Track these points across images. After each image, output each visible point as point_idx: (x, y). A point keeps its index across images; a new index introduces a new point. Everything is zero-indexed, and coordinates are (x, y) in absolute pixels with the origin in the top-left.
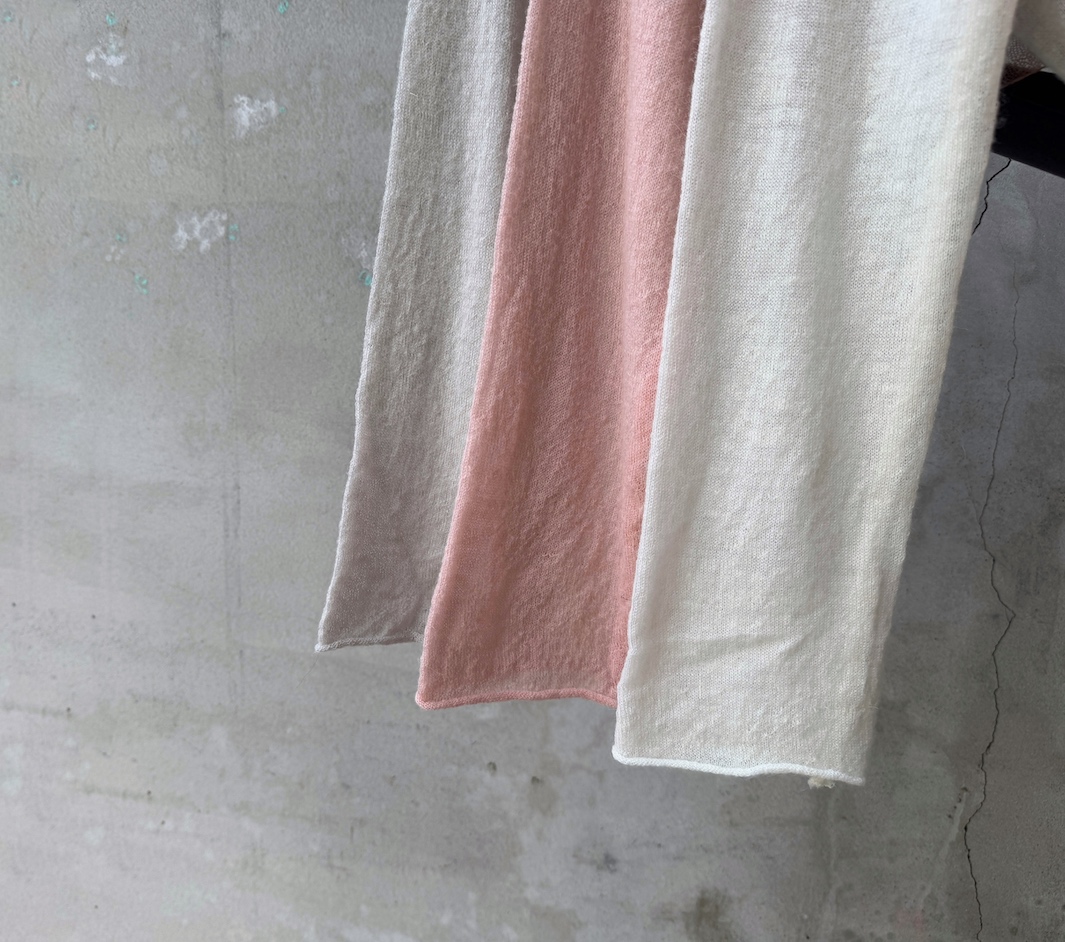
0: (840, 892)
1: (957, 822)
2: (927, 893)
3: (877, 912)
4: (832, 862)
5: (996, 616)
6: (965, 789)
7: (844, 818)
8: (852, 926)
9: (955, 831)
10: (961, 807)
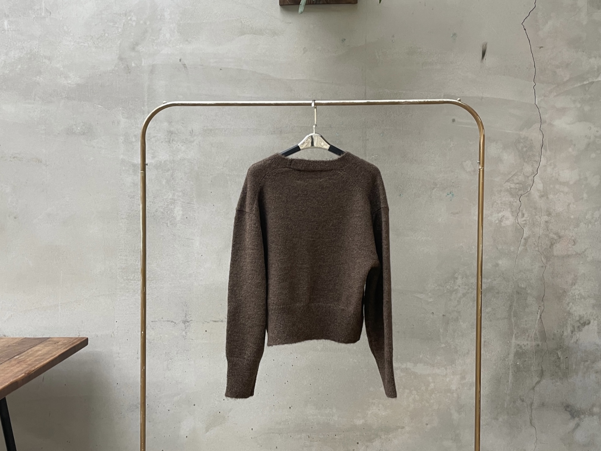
0: (515, 334)
1: (539, 314)
2: (534, 332)
3: (524, 339)
4: (513, 327)
5: (542, 267)
6: (540, 306)
7: (515, 316)
8: (519, 343)
9: (539, 316)
10: (539, 310)
